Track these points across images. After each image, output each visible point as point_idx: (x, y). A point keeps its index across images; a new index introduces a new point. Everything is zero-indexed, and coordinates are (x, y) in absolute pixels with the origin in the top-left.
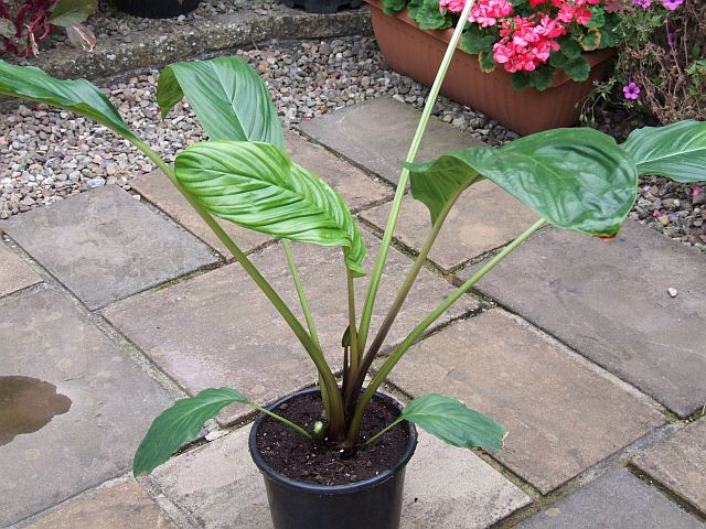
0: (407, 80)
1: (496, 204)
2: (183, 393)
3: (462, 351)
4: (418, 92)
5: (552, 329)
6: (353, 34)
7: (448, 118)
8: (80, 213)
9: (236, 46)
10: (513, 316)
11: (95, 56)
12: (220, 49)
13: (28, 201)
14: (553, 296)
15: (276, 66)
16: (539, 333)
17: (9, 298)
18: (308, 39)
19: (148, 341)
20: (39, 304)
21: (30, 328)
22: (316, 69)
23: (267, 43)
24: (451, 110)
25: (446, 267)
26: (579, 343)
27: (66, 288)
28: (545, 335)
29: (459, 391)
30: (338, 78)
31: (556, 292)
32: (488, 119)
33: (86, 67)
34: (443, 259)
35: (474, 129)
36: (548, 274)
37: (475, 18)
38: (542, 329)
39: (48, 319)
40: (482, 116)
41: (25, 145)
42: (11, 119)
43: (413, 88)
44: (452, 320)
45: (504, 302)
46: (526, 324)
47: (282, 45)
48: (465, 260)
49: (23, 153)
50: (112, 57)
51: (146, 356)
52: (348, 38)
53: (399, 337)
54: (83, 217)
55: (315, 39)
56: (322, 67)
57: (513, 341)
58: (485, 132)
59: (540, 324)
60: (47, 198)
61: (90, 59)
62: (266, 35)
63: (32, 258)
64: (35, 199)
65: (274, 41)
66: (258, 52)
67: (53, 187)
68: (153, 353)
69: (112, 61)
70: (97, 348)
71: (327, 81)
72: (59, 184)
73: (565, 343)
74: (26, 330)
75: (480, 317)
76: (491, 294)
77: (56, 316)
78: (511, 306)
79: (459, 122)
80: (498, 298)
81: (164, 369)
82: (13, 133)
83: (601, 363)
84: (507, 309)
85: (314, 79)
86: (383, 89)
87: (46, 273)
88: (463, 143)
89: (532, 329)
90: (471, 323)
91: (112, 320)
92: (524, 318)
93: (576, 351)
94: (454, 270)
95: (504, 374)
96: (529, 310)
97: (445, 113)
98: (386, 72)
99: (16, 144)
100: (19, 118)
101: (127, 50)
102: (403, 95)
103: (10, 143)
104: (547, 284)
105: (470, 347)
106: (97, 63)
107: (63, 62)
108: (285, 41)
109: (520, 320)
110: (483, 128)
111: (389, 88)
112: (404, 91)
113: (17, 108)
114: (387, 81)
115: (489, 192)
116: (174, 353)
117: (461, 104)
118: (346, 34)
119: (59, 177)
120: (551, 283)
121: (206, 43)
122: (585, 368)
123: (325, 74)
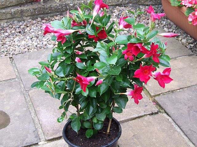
0: (172, 23)
1: (182, 73)
2: (40, 125)
3: (142, 128)
4: (174, 28)
5: (180, 125)
6: (159, 5)
7: (180, 39)
8: (39, 56)
9: (116, 5)
10: (169, 117)
11: (66, 4)
12: (111, 6)
13: (26, 50)
14: (187, 112)
15: (128, 13)
16: (175, 126)
17: (3, 82)
18: (143, 5)
19: (38, 104)
20: (11, 86)
21: (3, 93)
22: (142, 16)
23: (128, 5)
24: (183, 36)
25: (152, 94)
26: (189, 133)
27: (22, 81)
28: (177, 127)
29: (134, 143)
30: (148, 20)
31: (189, 111)
32: (195, 41)
33: (62, 7)
34: (152, 91)
35: (189, 44)
36: (189, 103)
37: (185, 3)
38: (177, 125)
39: (10, 91)
40: (193, 39)
41: (35, 31)
42: (34, 22)
43: (173, 26)
44: (145, 115)
45: (167, 111)
46: (172, 121)
47: (133, 6)
48: (160, 93)
49: (33, 33)
50: (72, 5)
51: (35, 110)
52: (157, 6)
53: (122, 118)
54: (39, 58)
55: (145, 5)
56: (144, 15)
57: (163, 127)
58: (192, 45)
59: (177, 123)
60: (32, 50)
61: (64, 4)
62: (128, 2)
63: (17, 70)
64: (28, 49)
65: (130, 5)
66: (123, 8)
67: (36, 46)
68: (37, 109)
69: (72, 6)
70: (20, 104)
71: (144, 20)
72: (38, 45)
73: (183, 132)
74: (2, 94)
75: (156, 116)
76: (164, 108)
77: (14, 90)
78: (169, 114)
79: (184, 41)
80: (166, 110)
81: (38, 115)
82: (33, 27)
83: (194, 142)
84: (168, 114)
85: (140, 19)
86: (162, 25)
87: (19, 75)
88: (180, 49)
89: (173, 124)
90: (151, 117)
91: (30, 95)
92: (172, 119)
93: (186, 136)
94: (155, 96)
95: (154, 140)
96: (175, 116)
97: (180, 37)
98: (165, 19)
99: (32, 30)
100: (36, 22)
101: (77, 3)
102: (169, 28)
103: (31, 30)
104: (187, 107)
105: (146, 127)
106: (66, 6)
107: (54, 5)
108: (134, 5)
109: (170, 120)
110: (192, 44)
111: (164, 25)
112: (169, 27)
113: (37, 19)
114: (165, 23)
115: (181, 68)
116: (44, 110)
117: (187, 34)
118: (156, 5)
119: (40, 43)
120: (189, 107)
121: (106, 3)
122: (186, 143)
123: (144, 18)
